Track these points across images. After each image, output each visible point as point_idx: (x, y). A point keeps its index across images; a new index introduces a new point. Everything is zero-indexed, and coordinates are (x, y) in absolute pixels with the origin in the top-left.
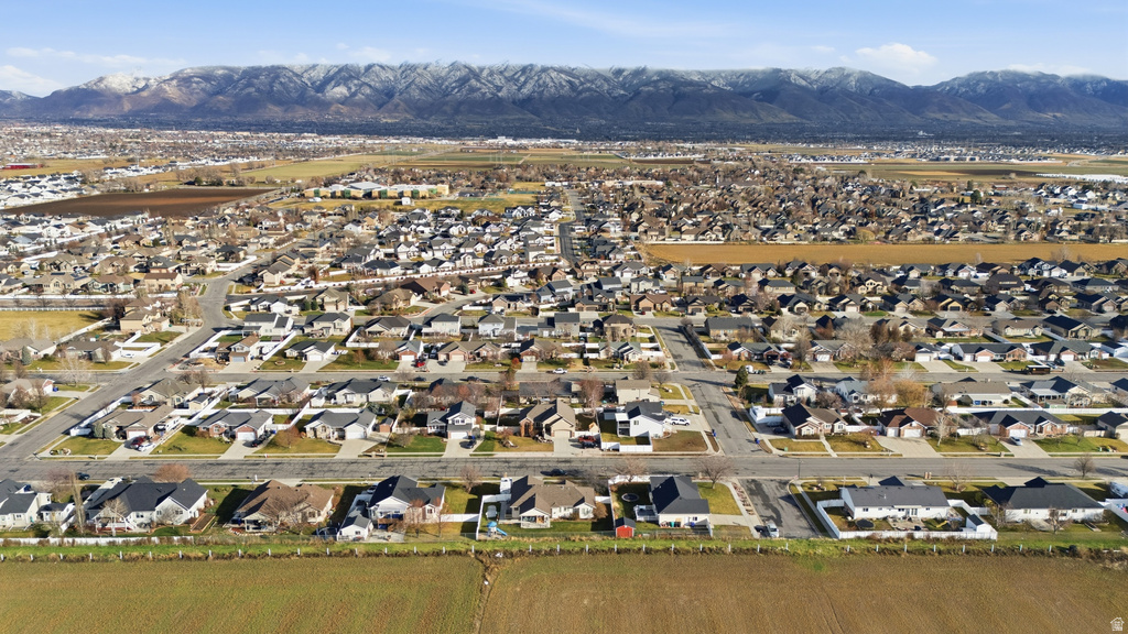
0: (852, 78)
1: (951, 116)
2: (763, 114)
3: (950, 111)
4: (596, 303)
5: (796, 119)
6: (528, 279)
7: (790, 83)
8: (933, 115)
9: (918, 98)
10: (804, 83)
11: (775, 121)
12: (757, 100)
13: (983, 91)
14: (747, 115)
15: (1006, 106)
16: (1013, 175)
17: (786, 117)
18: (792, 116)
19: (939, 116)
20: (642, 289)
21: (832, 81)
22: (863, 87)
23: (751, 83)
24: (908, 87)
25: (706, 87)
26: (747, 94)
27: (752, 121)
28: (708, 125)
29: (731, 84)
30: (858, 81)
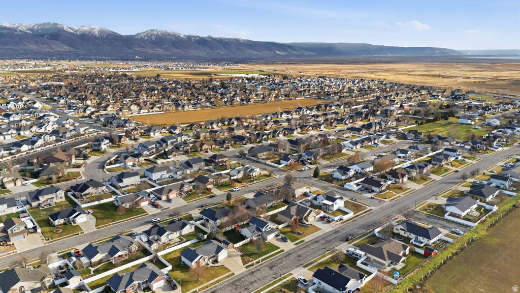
0: (95, 30)
1: (144, 50)
2: (53, 46)
3: (143, 48)
4: (181, 151)
5: (72, 49)
6: (110, 144)
7: (64, 31)
8: (137, 49)
9: (129, 41)
10: (72, 31)
11: (61, 50)
12: (47, 38)
13: (155, 39)
14: (43, 46)
15: (165, 46)
16: (213, 75)
17: (66, 48)
18: (69, 48)
19: (139, 49)
20: (183, 140)
21: (86, 31)
22: (102, 34)
23: (42, 30)
24: (123, 36)
25: (16, 31)
26: (42, 36)
27: (48, 50)
28: (22, 51)
29: (30, 30)
30: (99, 32)
